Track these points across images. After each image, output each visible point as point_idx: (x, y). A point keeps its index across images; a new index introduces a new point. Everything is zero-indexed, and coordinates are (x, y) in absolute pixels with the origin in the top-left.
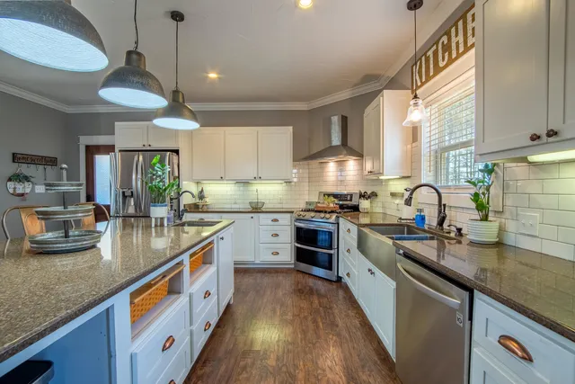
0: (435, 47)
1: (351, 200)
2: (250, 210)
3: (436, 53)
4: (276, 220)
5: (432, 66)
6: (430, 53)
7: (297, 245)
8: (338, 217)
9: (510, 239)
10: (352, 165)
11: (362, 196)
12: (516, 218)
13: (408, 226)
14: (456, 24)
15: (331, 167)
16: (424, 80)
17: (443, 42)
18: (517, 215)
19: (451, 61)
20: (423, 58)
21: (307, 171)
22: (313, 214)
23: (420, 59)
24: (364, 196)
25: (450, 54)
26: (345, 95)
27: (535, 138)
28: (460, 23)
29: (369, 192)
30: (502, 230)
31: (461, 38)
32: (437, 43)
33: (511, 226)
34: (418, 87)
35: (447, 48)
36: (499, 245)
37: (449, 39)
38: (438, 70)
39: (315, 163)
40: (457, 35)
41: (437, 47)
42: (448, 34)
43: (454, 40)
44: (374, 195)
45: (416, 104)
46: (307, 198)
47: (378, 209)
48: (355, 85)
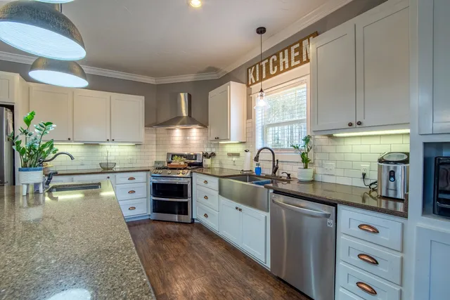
0: (267, 61)
1: (196, 159)
2: (100, 171)
3: (267, 65)
4: (132, 179)
5: (264, 72)
6: (264, 63)
7: (154, 198)
8: (191, 172)
9: (319, 178)
10: (195, 132)
11: (205, 155)
12: (322, 166)
13: (250, 175)
14: (283, 51)
15: (177, 133)
16: (258, 80)
17: (273, 59)
18: (322, 164)
19: (279, 72)
20: (257, 66)
21: (155, 136)
22: (169, 171)
23: (255, 66)
24: (205, 156)
25: (279, 68)
26: (190, 78)
27: (350, 125)
28: (286, 51)
29: (209, 153)
30: (314, 173)
31: (286, 60)
32: (269, 58)
33: (319, 171)
34: (252, 84)
35: (276, 64)
36: (313, 181)
37: (278, 58)
38: (269, 76)
39: (162, 130)
40: (284, 57)
41: (269, 61)
42: (277, 55)
43: (281, 61)
44: (213, 155)
45: (262, 96)
46: (155, 158)
47: (217, 165)
48: (199, 72)
